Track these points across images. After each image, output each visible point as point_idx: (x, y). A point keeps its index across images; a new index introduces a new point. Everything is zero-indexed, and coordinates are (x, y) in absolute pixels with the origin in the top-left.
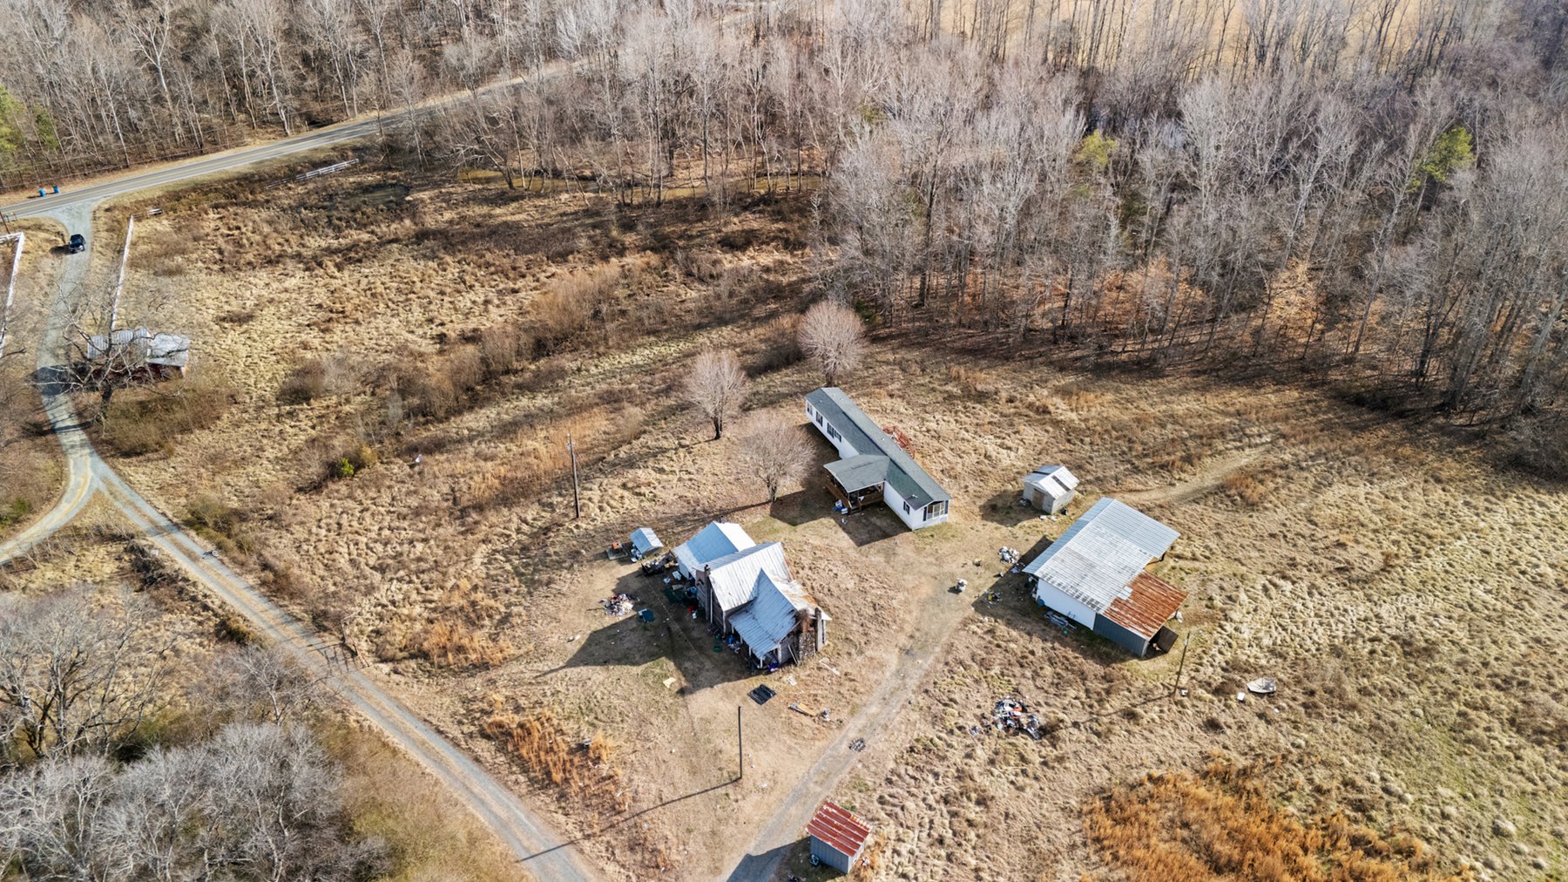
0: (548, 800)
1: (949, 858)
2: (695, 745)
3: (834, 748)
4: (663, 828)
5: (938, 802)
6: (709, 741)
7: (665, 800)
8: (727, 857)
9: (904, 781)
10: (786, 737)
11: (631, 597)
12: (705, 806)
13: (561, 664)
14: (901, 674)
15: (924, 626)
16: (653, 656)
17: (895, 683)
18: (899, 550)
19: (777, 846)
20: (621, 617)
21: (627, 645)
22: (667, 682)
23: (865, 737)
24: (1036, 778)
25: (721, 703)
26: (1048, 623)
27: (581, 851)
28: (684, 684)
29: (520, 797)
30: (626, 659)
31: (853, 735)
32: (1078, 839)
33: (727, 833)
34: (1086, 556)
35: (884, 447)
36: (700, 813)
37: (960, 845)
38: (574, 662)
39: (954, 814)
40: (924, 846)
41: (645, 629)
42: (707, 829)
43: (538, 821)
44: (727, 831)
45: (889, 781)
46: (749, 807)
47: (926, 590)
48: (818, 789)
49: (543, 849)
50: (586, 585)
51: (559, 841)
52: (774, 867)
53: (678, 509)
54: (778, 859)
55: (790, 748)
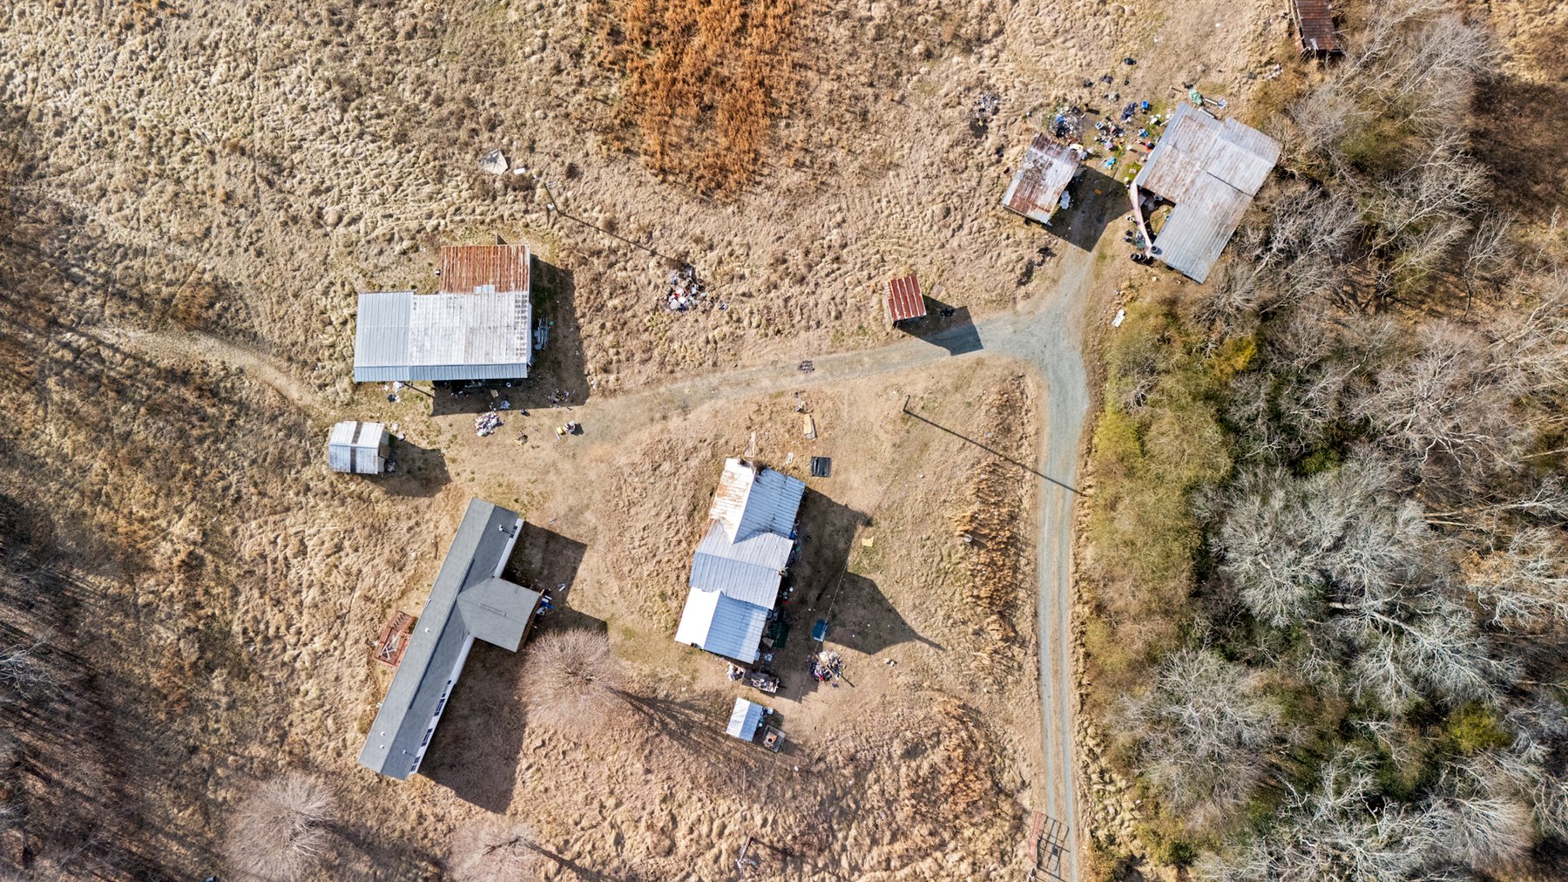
0: (1022, 525)
1: (844, 246)
2: (903, 468)
3: (824, 378)
4: (981, 423)
5: (808, 284)
6: (893, 461)
7: (962, 441)
8: (966, 365)
9: (810, 316)
10: (845, 415)
11: (812, 665)
12: (943, 413)
13: (918, 643)
14: (713, 393)
15: (644, 418)
16: (855, 580)
17: (726, 390)
18: (563, 509)
19: (930, 346)
20: (839, 649)
21: (861, 612)
22: (868, 543)
23: (795, 368)
24: (730, 243)
25: (855, 485)
26: (553, 340)
27: (1036, 460)
28: (860, 528)
29: (1035, 547)
30: (876, 598)
31: (801, 376)
32: (759, 190)
33: (950, 381)
34: (463, 342)
35: (446, 611)
36: (951, 413)
37: (829, 247)
38: (911, 635)
39: (810, 267)
40: (850, 266)
41: (834, 616)
42: (958, 396)
43: (1040, 514)
44: (947, 382)
45: (818, 324)
46: (919, 385)
47: (598, 450)
48: (866, 359)
49: (1055, 486)
50: (830, 721)
51: (1041, 482)
52: (946, 333)
53: (670, 751)
54: (939, 336)
55: (851, 405)
